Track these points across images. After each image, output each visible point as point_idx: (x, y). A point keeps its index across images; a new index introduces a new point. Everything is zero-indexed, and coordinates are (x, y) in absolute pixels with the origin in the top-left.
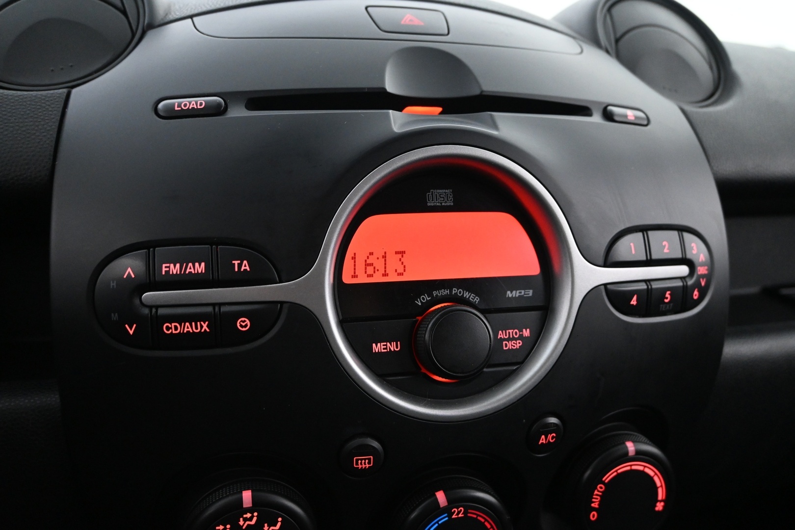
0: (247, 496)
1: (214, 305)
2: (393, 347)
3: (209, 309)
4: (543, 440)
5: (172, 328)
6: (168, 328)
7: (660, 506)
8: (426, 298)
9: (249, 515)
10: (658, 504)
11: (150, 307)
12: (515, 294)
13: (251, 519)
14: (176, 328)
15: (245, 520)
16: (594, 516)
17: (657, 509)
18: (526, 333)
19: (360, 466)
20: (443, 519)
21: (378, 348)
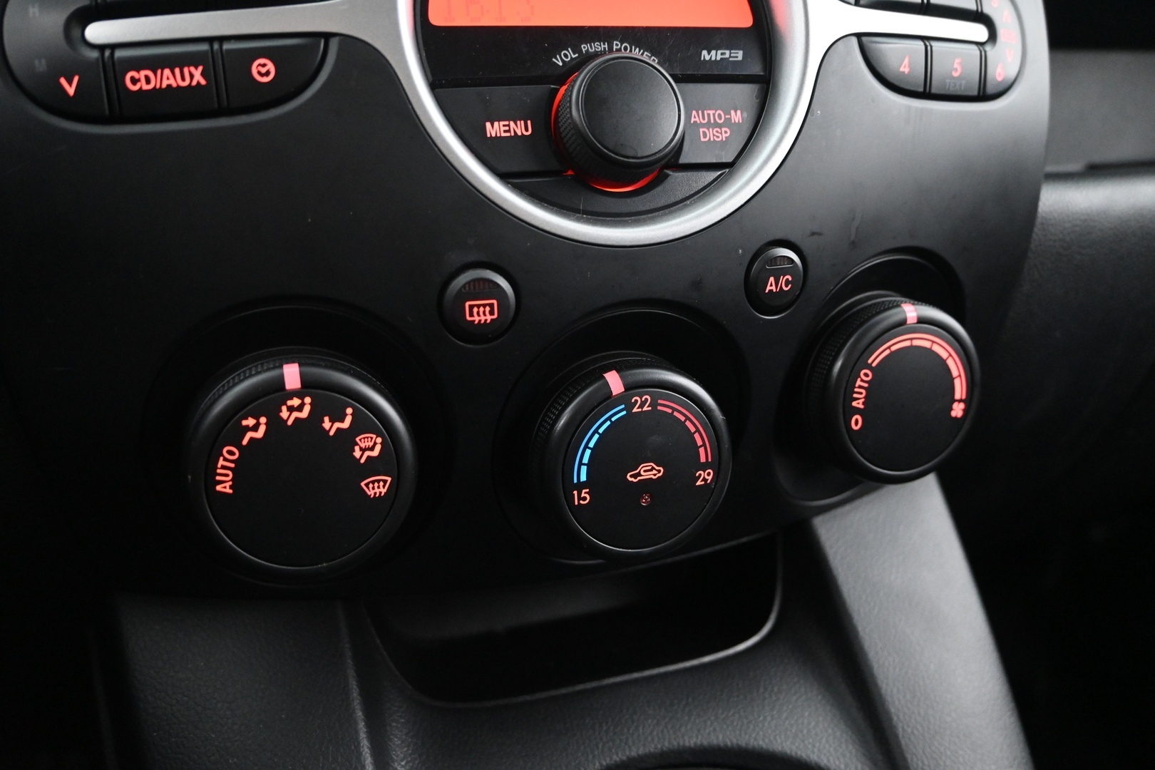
0: (292, 375)
1: (210, 40)
2: (519, 128)
3: (204, 47)
4: (771, 286)
5: (140, 81)
6: (134, 81)
7: (958, 410)
8: (570, 55)
9: (295, 402)
10: (955, 405)
11: (101, 48)
12: (716, 55)
13: (300, 408)
14: (148, 80)
15: (291, 409)
16: (856, 422)
17: (953, 414)
18: (737, 117)
19: (476, 319)
20: (618, 413)
21: (495, 129)
